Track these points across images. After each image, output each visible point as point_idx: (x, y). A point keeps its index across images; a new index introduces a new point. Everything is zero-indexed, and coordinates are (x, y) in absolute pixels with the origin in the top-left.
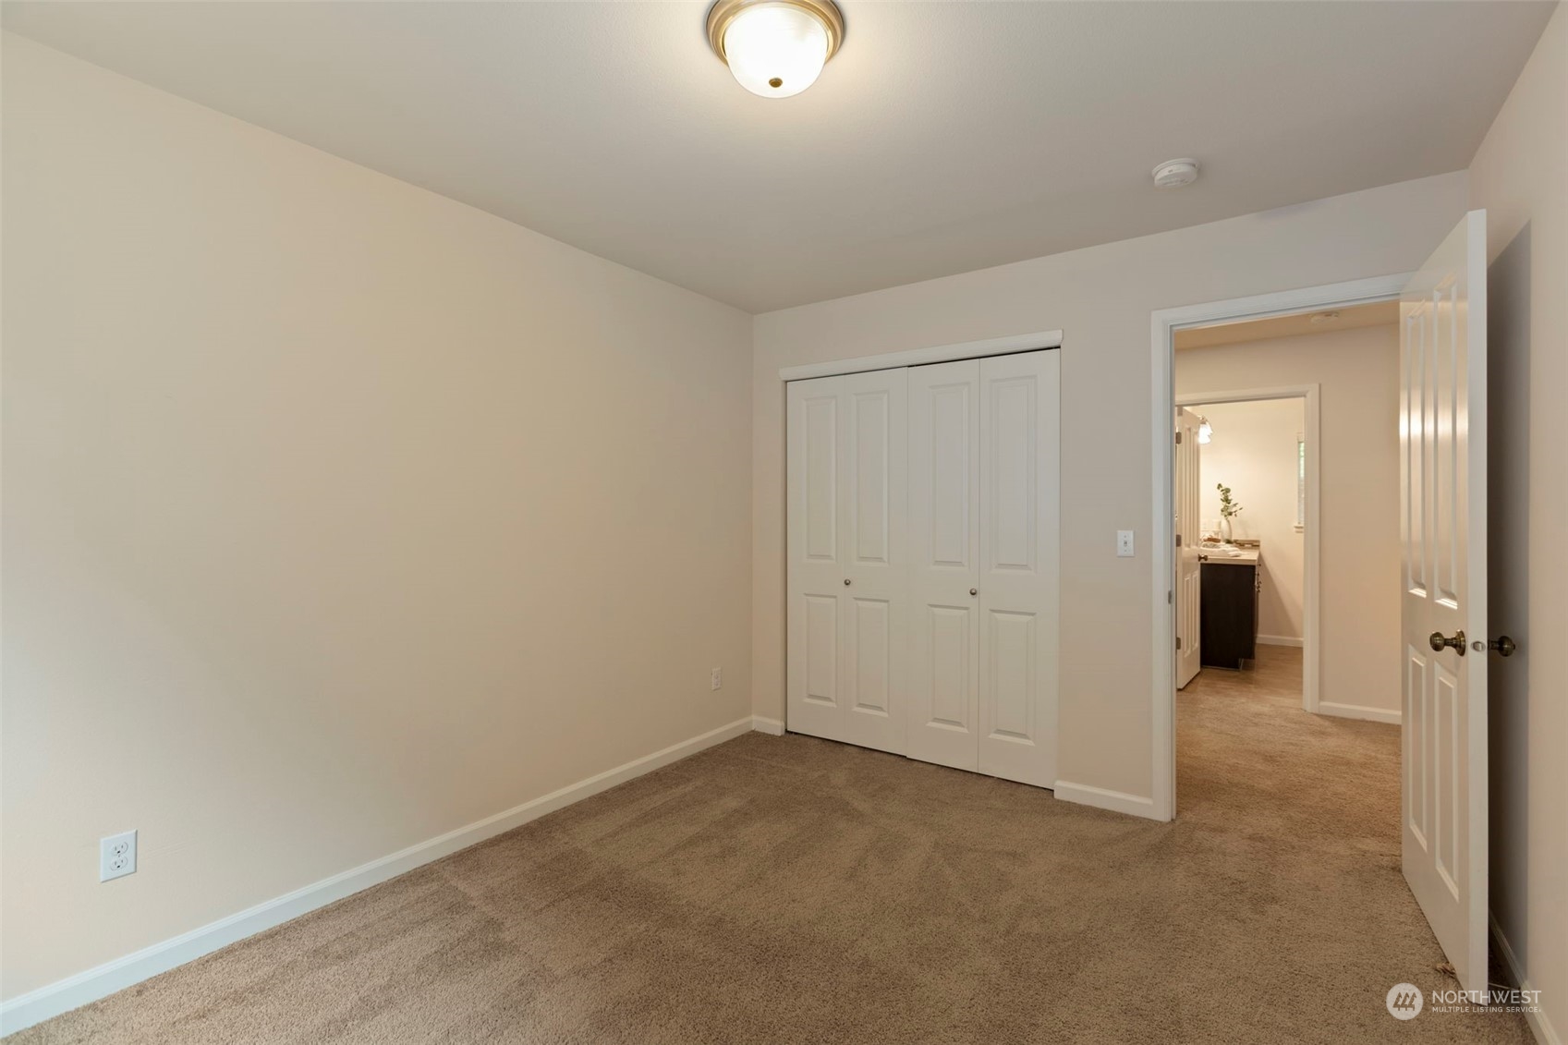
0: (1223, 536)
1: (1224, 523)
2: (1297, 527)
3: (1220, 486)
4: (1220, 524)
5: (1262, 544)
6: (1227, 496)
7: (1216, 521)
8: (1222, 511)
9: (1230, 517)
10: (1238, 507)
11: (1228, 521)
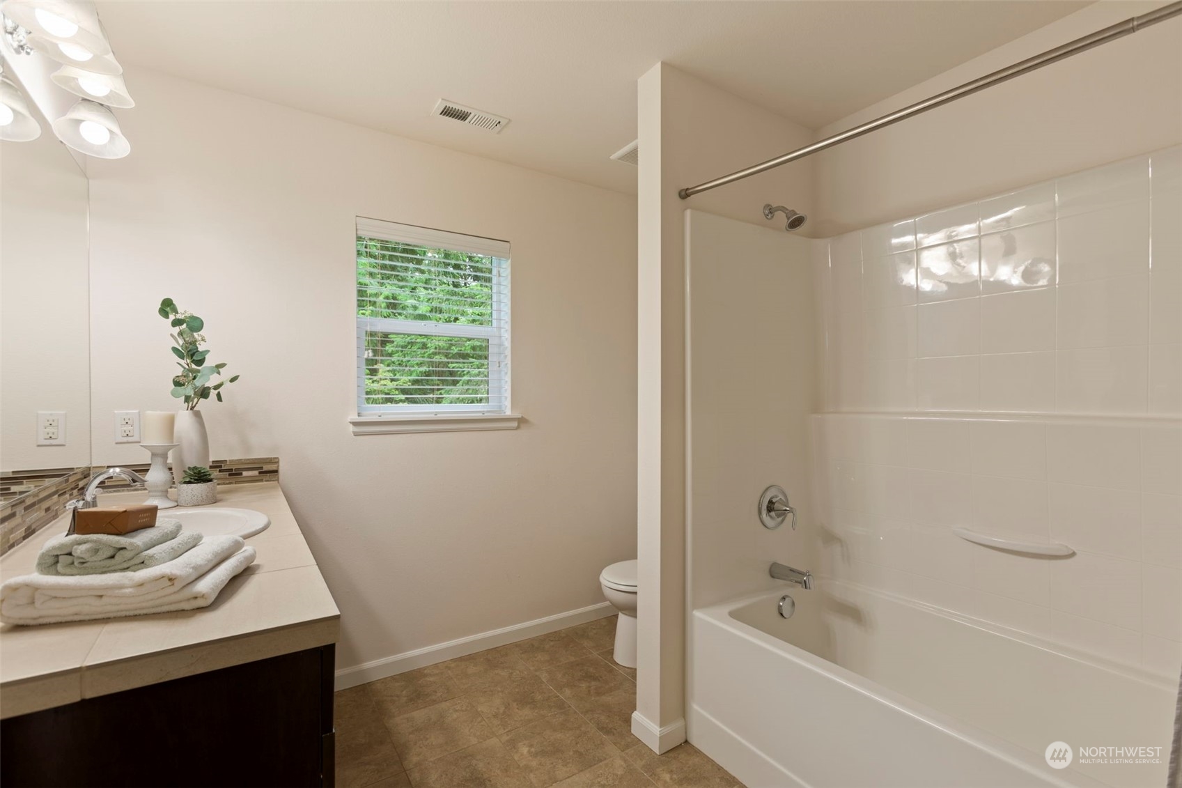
0: (180, 460)
1: (184, 420)
2: (355, 424)
3: (167, 307)
4: (171, 422)
5: (283, 468)
6: (194, 343)
7: (155, 416)
8: (177, 383)
9: (202, 405)
10: (226, 374)
11: (198, 415)
